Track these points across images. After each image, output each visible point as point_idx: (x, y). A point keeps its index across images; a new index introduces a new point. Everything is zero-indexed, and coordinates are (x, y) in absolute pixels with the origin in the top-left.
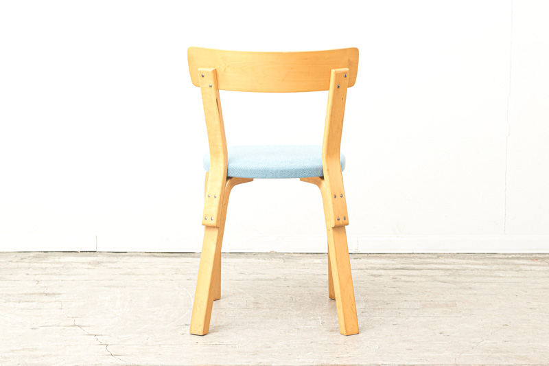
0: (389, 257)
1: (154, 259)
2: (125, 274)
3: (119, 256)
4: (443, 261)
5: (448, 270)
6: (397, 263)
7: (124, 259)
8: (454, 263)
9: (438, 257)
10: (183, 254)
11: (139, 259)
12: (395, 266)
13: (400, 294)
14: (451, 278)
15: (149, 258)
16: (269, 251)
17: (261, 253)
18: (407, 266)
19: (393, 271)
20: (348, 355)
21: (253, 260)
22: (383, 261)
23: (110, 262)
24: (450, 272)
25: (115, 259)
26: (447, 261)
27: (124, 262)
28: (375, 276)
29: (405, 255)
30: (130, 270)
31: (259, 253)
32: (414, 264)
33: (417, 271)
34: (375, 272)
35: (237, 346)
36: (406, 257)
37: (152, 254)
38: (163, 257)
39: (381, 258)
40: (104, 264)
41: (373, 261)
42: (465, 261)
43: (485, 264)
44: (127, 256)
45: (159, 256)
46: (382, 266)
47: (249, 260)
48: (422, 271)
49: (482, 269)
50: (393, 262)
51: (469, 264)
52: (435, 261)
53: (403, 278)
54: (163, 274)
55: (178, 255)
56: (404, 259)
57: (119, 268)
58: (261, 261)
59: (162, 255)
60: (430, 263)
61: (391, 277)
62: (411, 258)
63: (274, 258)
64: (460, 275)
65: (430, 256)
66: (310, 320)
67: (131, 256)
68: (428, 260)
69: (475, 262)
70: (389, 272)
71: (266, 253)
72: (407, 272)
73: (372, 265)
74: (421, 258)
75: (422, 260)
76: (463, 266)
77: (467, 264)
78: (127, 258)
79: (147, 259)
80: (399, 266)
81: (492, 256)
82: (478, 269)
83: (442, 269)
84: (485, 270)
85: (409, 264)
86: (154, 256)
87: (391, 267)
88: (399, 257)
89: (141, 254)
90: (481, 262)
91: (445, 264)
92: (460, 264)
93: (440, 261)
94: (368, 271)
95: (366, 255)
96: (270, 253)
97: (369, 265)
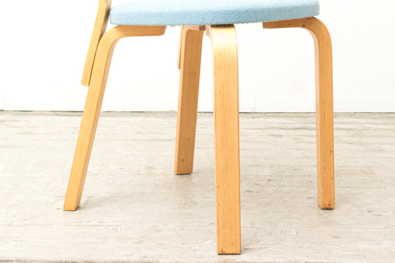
0: (287, 116)
1: (56, 118)
3: (24, 115)
4: (342, 121)
5: (350, 130)
7: (27, 118)
8: (354, 123)
11: (42, 118)
12: (294, 126)
14: (356, 139)
15: (52, 117)
16: (168, 110)
17: (161, 112)
19: (293, 131)
21: (152, 119)
22: (282, 120)
23: (13, 121)
25: (18, 118)
26: (347, 121)
27: (26, 121)
28: (275, 136)
29: (302, 114)
30: (28, 129)
31: (158, 112)
34: (275, 132)
36: (303, 117)
37: (56, 113)
38: (66, 115)
39: (279, 117)
40: (6, 123)
41: (271, 120)
43: (385, 124)
44: (32, 114)
45: (62, 115)
46: (281, 126)
47: (148, 119)
49: (385, 129)
51: (370, 123)
53: (306, 139)
54: (60, 133)
56: (302, 119)
57: (19, 127)
58: (160, 120)
59: (65, 113)
61: (293, 137)
62: (308, 117)
63: (173, 117)
66: (209, 192)
67: (35, 115)
70: (289, 132)
71: (166, 112)
76: (364, 125)
77: (367, 123)
78: (31, 116)
79: (49, 118)
80: (298, 126)
81: (390, 116)
82: (381, 129)
83: (344, 129)
84: (389, 130)
85: (308, 123)
86: (58, 115)
87: (290, 126)
88: (296, 116)
89: (46, 113)
90: (380, 121)
91: (345, 124)
92: (361, 124)
93: (340, 121)
94: (268, 131)
95: (263, 115)
96: (170, 112)
97: (268, 125)
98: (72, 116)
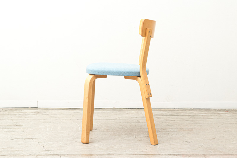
0: (164, 110)
1: (62, 111)
2: (50, 117)
3: (48, 109)
4: (187, 112)
5: (189, 115)
6: (167, 113)
7: (50, 111)
8: (192, 113)
9: (185, 110)
10: (75, 109)
11: (56, 111)
12: (166, 114)
13: (169, 125)
14: (191, 119)
15: (60, 110)
17: (109, 108)
18: (172, 114)
19: (166, 116)
20: (147, 150)
21: (105, 111)
22: (162, 112)
23: (43, 112)
24: (190, 117)
25: (46, 111)
26: (189, 112)
27: (49, 112)
28: (158, 118)
30: (52, 116)
31: (108, 108)
32: (175, 113)
33: (176, 116)
34: (158, 117)
35: (99, 147)
36: (171, 110)
37: (62, 109)
38: (66, 110)
39: (161, 110)
40: (41, 113)
41: (157, 112)
42: (197, 112)
43: (205, 113)
44: (51, 109)
45: (65, 110)
46: (161, 114)
47: (103, 111)
48: (178, 116)
49: (204, 115)
50: (166, 112)
51: (199, 113)
52: (184, 112)
53: (170, 119)
54: (67, 117)
55: (73, 109)
56: (170, 111)
57: (47, 114)
58: (109, 112)
59: (66, 109)
60: (182, 113)
61: (165, 118)
62: (173, 111)
63: (114, 110)
64: (194, 118)
65: (182, 110)
66: (130, 136)
67: (53, 109)
68: (181, 112)
69: (201, 112)
70: (164, 116)
71: (111, 108)
72: (172, 117)
73: (157, 114)
74: (178, 111)
75: (178, 112)
76: (196, 114)
77: (198, 113)
79: (60, 111)
80: (168, 114)
81: (209, 110)
82: (202, 115)
83: (187, 115)
84: (206, 116)
86: (63, 110)
87: (165, 114)
88: (168, 110)
89: (57, 109)
90: (204, 112)
91: (188, 113)
93: (186, 112)
94: (155, 116)
95: (154, 110)
96: (113, 108)
97: (156, 114)
98: (69, 110)
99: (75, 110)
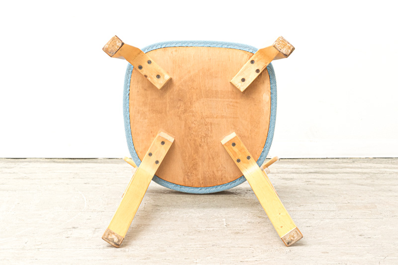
0: (302, 162)
1: (53, 165)
2: (20, 178)
3: (18, 162)
4: (359, 166)
5: (365, 173)
6: (311, 167)
7: (22, 165)
8: (371, 167)
9: (354, 162)
10: (85, 160)
11: (38, 165)
12: (308, 171)
13: (314, 196)
14: (369, 181)
15: (49, 164)
18: (321, 170)
19: (306, 175)
22: (296, 166)
23: (6, 168)
24: (367, 175)
25: (12, 165)
26: (364, 165)
27: (21, 168)
28: (286, 179)
29: (319, 160)
32: (329, 168)
33: (332, 175)
34: (287, 176)
36: (320, 162)
37: (52, 160)
38: (64, 162)
39: (293, 163)
41: (285, 165)
42: (382, 166)
45: (59, 162)
46: (294, 170)
48: (337, 175)
50: (306, 167)
51: (387, 168)
52: (350, 165)
53: (317, 181)
54: (60, 178)
55: (80, 160)
56: (318, 164)
59: (63, 160)
60: (345, 168)
61: (305, 180)
62: (324, 162)
64: (378, 179)
65: (345, 161)
67: (30, 162)
68: (346, 165)
69: (393, 166)
70: (302, 175)
72: (321, 176)
73: (283, 170)
74: (335, 163)
75: (336, 165)
76: (381, 169)
77: (385, 168)
78: (26, 163)
79: (47, 165)
80: (312, 170)
83: (358, 173)
85: (322, 168)
86: (54, 162)
87: (303, 171)
88: (312, 162)
89: (41, 160)
91: (361, 168)
92: (377, 168)
93: (357, 166)
94: (280, 175)
97: (281, 170)
98: (70, 163)
99: (83, 162)
